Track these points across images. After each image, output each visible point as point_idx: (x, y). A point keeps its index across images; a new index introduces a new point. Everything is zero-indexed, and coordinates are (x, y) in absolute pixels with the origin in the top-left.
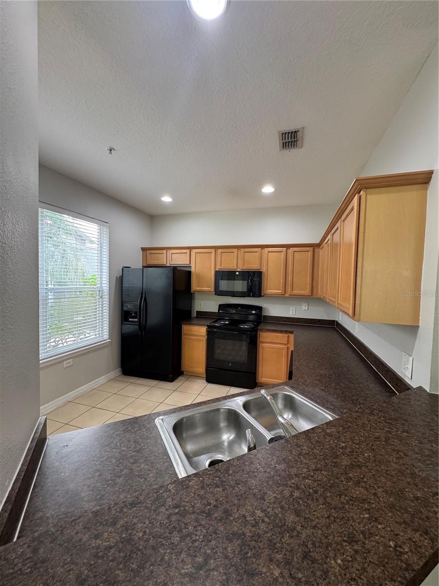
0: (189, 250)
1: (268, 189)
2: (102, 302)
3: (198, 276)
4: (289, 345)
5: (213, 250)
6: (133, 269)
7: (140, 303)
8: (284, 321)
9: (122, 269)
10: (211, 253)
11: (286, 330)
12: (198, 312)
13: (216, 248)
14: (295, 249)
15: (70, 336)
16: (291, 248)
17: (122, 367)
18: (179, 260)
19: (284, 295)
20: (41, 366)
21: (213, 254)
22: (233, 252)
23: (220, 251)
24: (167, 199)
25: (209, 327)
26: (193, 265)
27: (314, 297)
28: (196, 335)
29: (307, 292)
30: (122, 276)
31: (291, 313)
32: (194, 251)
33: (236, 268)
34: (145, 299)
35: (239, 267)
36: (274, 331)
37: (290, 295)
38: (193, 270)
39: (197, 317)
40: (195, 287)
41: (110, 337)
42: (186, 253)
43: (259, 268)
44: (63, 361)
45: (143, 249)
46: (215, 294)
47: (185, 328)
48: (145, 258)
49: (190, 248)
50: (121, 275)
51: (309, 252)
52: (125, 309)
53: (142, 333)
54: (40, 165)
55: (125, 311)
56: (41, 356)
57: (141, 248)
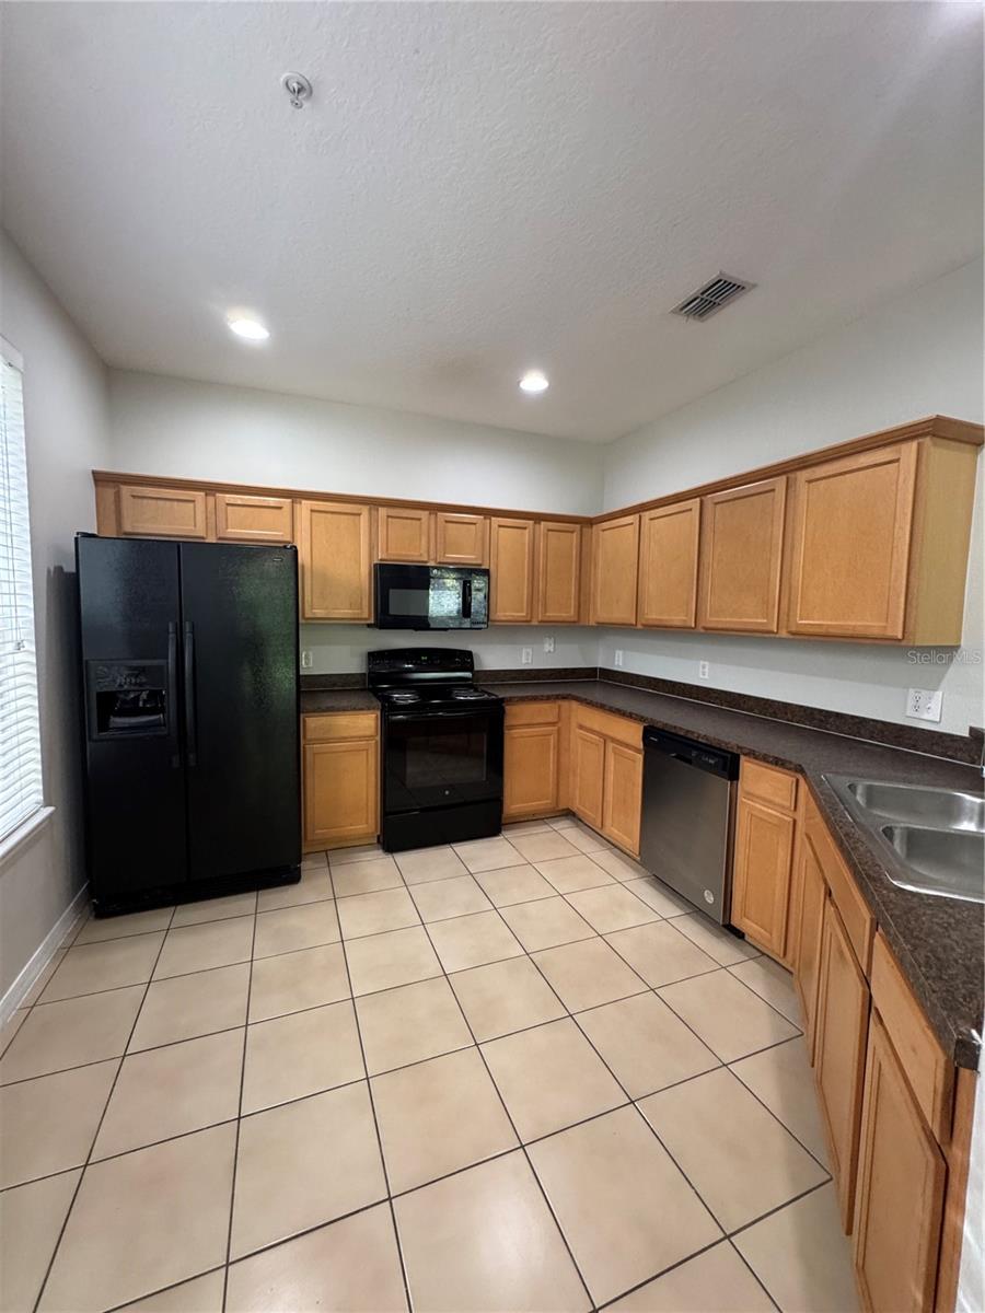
3: (322, 577)
4: (560, 725)
5: (365, 510)
8: (514, 679)
9: (76, 539)
10: (359, 515)
11: (558, 693)
13: (374, 503)
14: (551, 525)
16: (543, 523)
19: (530, 621)
21: (365, 519)
22: (419, 519)
23: (383, 511)
25: (383, 711)
26: (302, 544)
27: (581, 624)
28: (344, 739)
29: (569, 613)
31: (524, 661)
32: (306, 504)
33: (426, 559)
35: (432, 557)
36: (535, 699)
37: (541, 621)
38: (302, 558)
40: (309, 607)
42: (280, 508)
43: (479, 562)
45: (100, 479)
46: (377, 626)
47: (313, 724)
48: (110, 509)
49: (294, 496)
51: (575, 534)
57: (94, 473)
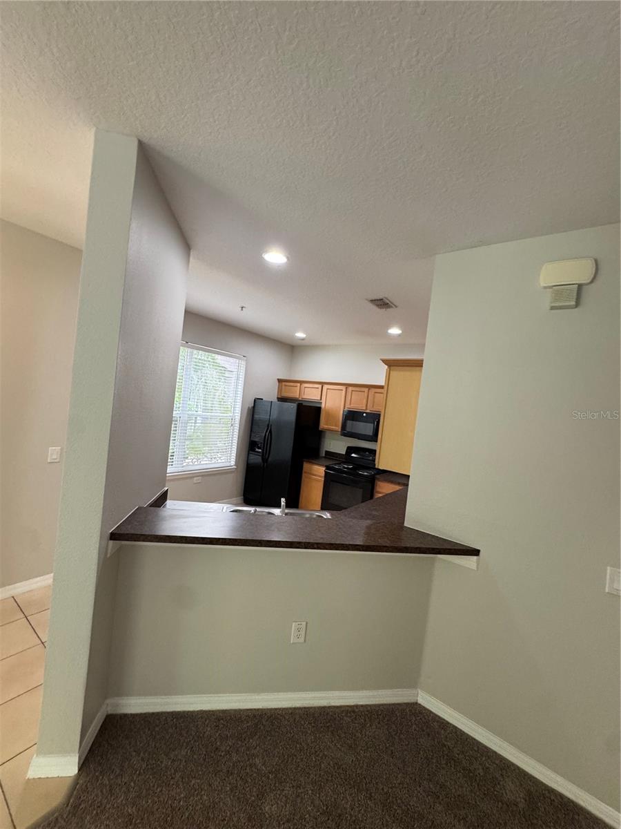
0: (320, 386)
1: (395, 331)
2: (233, 430)
3: (328, 414)
5: (344, 388)
6: (265, 401)
7: (265, 435)
9: (255, 400)
10: (342, 390)
12: (327, 452)
13: (348, 385)
15: (205, 459)
17: (244, 496)
18: (311, 395)
20: (167, 478)
21: (344, 392)
22: (364, 392)
23: (350, 389)
24: (300, 335)
25: (328, 468)
26: (323, 401)
28: (315, 475)
30: (254, 407)
32: (326, 387)
33: (364, 408)
34: (271, 432)
35: (368, 407)
38: (323, 406)
39: (325, 457)
40: (323, 425)
41: (237, 464)
42: (318, 388)
44: (194, 477)
45: (280, 381)
46: (342, 435)
47: (306, 466)
48: (280, 390)
49: (322, 384)
50: (253, 405)
52: (252, 439)
53: (264, 465)
54: (186, 311)
55: (252, 441)
56: (169, 470)
57: (278, 379)
